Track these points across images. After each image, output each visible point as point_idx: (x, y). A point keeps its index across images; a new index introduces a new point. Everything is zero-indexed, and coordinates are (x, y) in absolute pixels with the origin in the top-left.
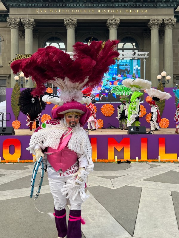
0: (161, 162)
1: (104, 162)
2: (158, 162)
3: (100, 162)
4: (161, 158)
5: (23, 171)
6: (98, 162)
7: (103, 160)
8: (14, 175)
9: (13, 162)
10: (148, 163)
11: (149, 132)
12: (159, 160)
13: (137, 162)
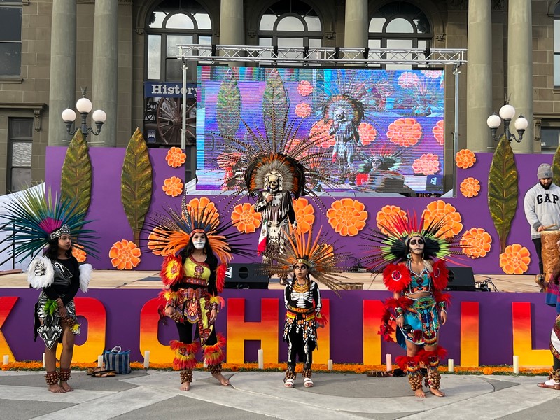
0: (521, 373)
1: (354, 372)
2: (511, 374)
3: (342, 372)
4: (520, 361)
5: (121, 394)
6: (334, 372)
7: (349, 365)
8: (100, 404)
9: (82, 366)
10: (482, 376)
11: (483, 285)
12: (515, 370)
13: (452, 373)
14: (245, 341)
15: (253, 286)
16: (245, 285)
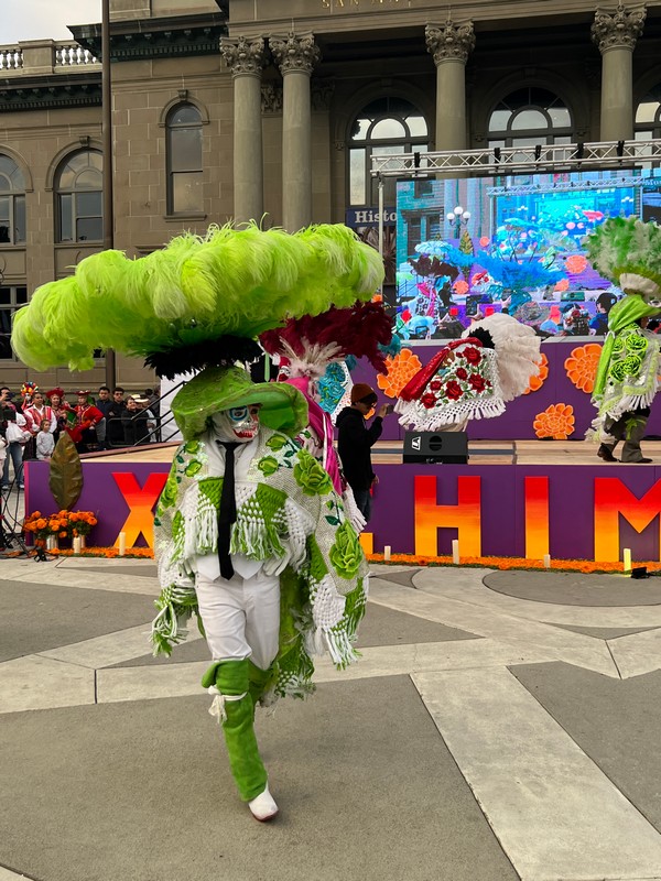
1: (578, 571)
3: (562, 571)
7: (575, 562)
14: (439, 529)
15: (447, 460)
16: (437, 459)
